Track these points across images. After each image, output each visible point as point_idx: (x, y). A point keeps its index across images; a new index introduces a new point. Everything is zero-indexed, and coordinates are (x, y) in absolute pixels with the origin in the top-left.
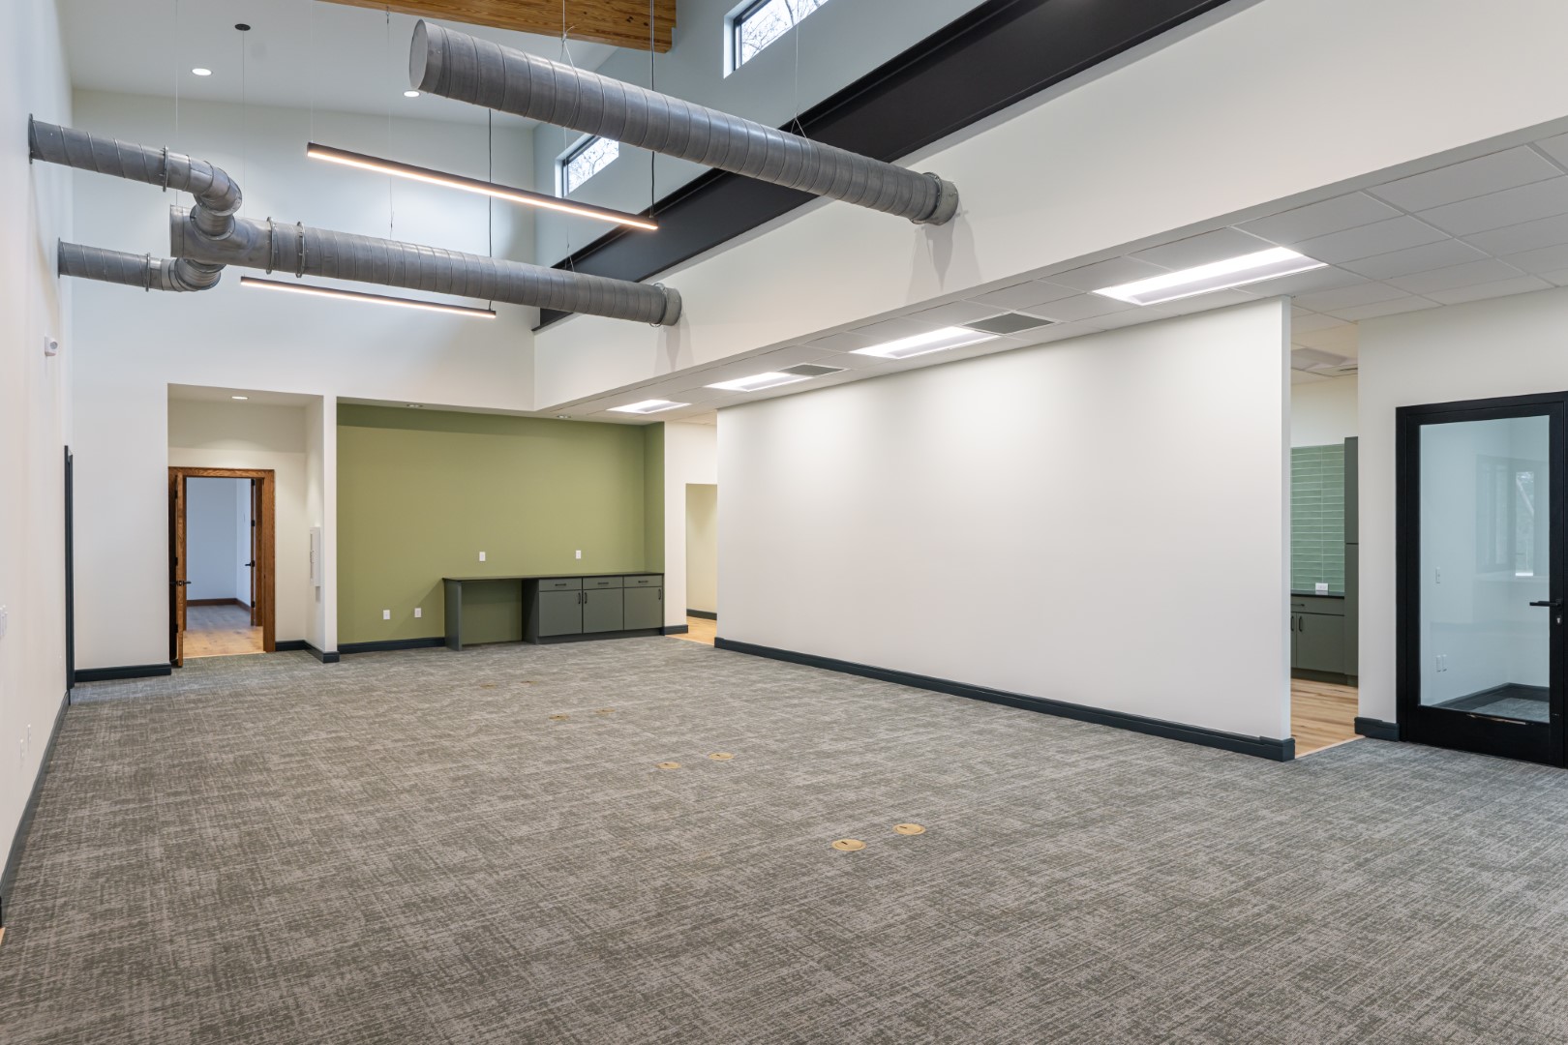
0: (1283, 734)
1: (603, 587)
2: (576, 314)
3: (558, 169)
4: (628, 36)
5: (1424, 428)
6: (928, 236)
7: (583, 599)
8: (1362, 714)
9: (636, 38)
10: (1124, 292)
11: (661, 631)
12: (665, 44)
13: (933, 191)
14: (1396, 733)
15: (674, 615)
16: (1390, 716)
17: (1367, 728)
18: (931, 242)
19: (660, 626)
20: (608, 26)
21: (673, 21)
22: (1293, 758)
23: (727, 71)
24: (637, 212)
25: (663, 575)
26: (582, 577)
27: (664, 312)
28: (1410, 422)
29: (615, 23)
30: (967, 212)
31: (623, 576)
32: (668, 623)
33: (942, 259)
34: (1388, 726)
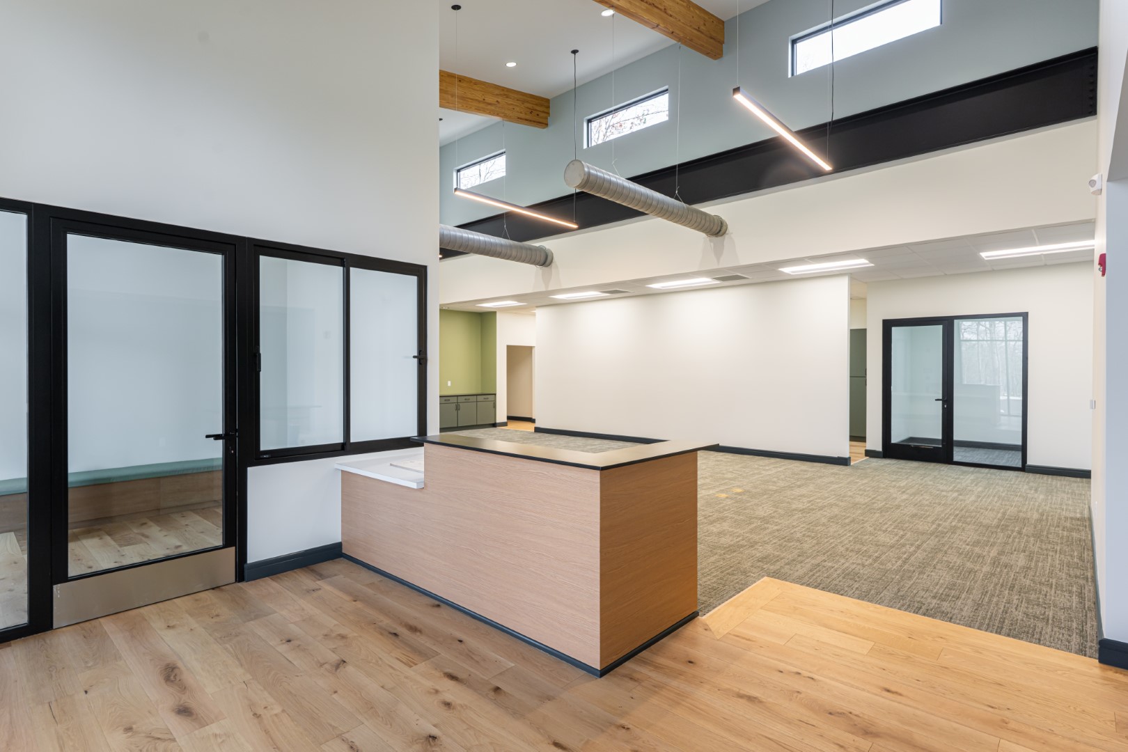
0: (847, 456)
1: (467, 401)
2: (471, 254)
3: (455, 174)
4: (530, 121)
5: (893, 329)
6: (711, 241)
7: (457, 408)
8: (867, 448)
9: (534, 122)
10: (788, 270)
11: (494, 425)
12: (544, 124)
13: (720, 224)
14: (882, 455)
15: (501, 416)
16: (879, 448)
17: (870, 454)
18: (712, 244)
19: (493, 422)
20: (522, 116)
21: (548, 113)
22: (850, 465)
23: (585, 146)
24: (524, 206)
25: (495, 394)
26: (457, 396)
27: (545, 260)
28: (888, 326)
29: (526, 114)
30: (732, 233)
31: (477, 395)
32: (498, 421)
33: (718, 252)
34: (878, 452)
